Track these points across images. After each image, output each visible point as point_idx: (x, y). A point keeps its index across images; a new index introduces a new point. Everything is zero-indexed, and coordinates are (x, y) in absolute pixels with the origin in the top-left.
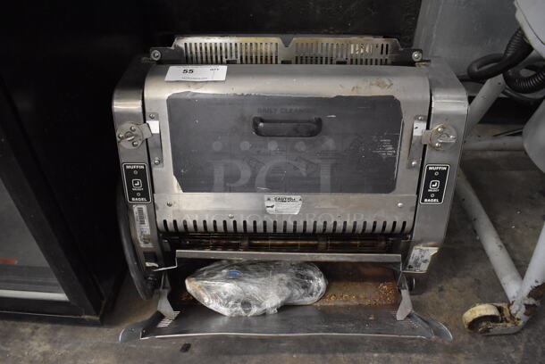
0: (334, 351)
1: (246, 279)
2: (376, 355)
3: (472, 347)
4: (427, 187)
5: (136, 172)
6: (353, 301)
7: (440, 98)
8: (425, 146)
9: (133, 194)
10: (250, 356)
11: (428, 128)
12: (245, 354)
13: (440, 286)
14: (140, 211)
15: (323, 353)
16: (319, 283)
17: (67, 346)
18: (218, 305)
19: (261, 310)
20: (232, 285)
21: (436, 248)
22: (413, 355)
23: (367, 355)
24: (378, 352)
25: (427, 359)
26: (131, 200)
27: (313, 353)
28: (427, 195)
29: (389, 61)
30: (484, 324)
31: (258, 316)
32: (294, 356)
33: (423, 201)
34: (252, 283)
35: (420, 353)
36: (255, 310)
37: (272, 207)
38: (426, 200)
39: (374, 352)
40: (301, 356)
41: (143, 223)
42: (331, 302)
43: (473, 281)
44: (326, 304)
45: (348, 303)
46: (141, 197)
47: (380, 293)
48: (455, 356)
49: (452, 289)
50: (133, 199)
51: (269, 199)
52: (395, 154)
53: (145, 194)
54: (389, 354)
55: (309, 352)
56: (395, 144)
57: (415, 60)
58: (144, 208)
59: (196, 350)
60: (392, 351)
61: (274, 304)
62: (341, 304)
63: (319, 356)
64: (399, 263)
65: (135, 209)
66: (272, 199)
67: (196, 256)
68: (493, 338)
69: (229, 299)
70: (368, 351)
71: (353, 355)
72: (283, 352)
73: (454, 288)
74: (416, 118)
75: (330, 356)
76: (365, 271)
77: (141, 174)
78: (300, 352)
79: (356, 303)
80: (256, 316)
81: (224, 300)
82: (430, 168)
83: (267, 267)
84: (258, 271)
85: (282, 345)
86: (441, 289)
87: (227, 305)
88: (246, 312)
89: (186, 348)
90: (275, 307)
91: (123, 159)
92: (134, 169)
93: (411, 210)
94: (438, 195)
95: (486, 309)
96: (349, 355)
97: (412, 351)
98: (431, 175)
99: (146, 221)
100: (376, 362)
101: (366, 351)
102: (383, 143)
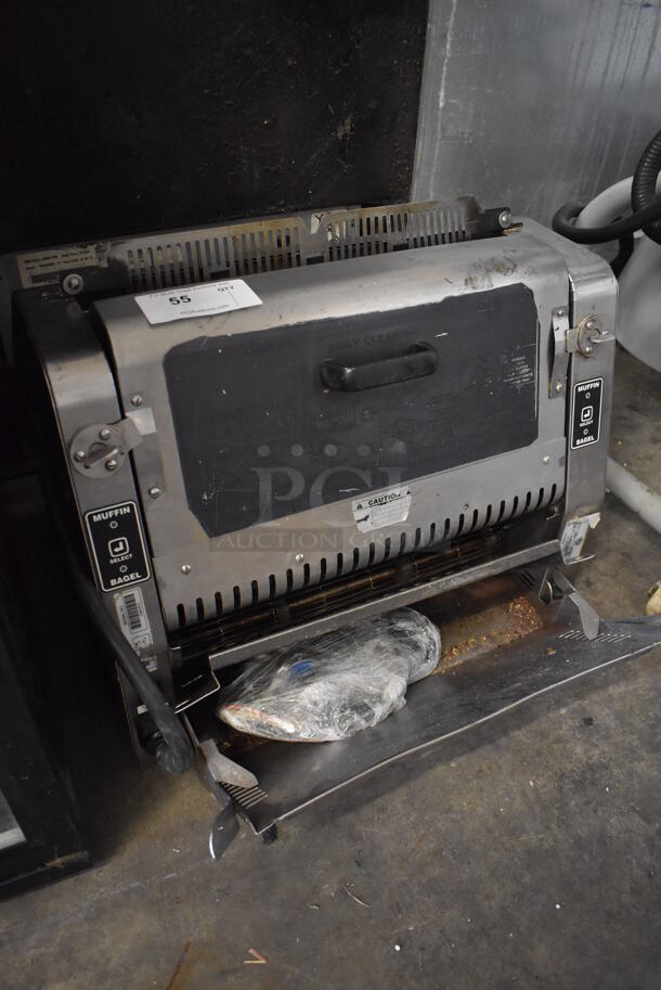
0: (505, 732)
1: (329, 668)
2: (563, 711)
4: (577, 420)
5: (114, 525)
6: (487, 646)
8: (571, 354)
9: (111, 572)
10: (387, 797)
11: (571, 327)
12: (377, 796)
13: (584, 578)
14: (130, 601)
15: (492, 741)
16: (428, 635)
17: (32, 941)
18: (316, 728)
20: (321, 684)
21: (598, 514)
22: (611, 689)
23: (551, 715)
24: (564, 706)
25: (631, 688)
26: (108, 586)
27: (477, 747)
28: (579, 434)
29: (468, 234)
31: (385, 720)
32: (453, 765)
33: (575, 445)
35: (616, 682)
37: (366, 519)
38: (578, 442)
39: (558, 709)
40: (463, 759)
41: (135, 625)
42: (458, 659)
43: (620, 557)
44: (451, 665)
45: (481, 651)
46: (128, 573)
47: (516, 618)
49: (601, 578)
50: (113, 582)
51: (360, 507)
52: (532, 378)
53: (136, 565)
54: (579, 702)
55: (472, 749)
56: (531, 363)
57: (504, 226)
58: (137, 594)
59: (289, 829)
60: (579, 696)
62: (474, 655)
63: (488, 748)
65: (119, 602)
66: (365, 504)
69: (328, 709)
70: (550, 710)
71: (534, 726)
72: (431, 767)
73: (603, 575)
74: (554, 313)
75: (503, 741)
76: (478, 593)
77: (127, 525)
78: (459, 755)
79: (492, 646)
80: (383, 722)
81: (320, 715)
82: (580, 389)
83: (344, 639)
87: (330, 723)
88: (368, 719)
90: (401, 695)
91: (83, 505)
92: (110, 520)
93: (561, 465)
94: (593, 430)
96: (528, 728)
97: (606, 685)
98: (581, 400)
99: (144, 620)
100: (569, 722)
101: (548, 712)
102: (515, 363)
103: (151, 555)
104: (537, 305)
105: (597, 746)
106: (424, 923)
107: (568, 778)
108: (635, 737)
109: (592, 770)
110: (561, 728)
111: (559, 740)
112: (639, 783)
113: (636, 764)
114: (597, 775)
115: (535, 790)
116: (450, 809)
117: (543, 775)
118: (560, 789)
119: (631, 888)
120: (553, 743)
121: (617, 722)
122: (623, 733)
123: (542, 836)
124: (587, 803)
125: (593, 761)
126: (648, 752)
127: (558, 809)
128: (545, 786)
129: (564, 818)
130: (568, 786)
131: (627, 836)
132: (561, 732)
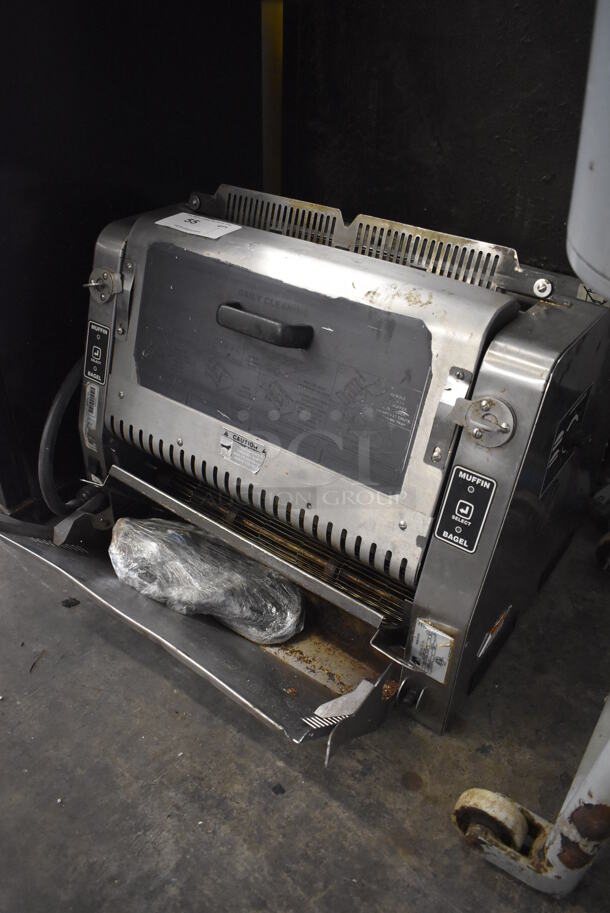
2: (280, 764)
3: (446, 861)
4: (450, 508)
7: (501, 350)
8: (461, 429)
9: (90, 366)
11: (469, 396)
19: (161, 594)
22: (335, 804)
23: (269, 755)
24: (287, 763)
25: (350, 824)
26: (86, 373)
28: (449, 525)
30: (478, 828)
31: (152, 599)
32: (175, 691)
33: (440, 534)
34: (184, 561)
35: (348, 807)
36: (153, 589)
37: (228, 448)
38: (446, 534)
40: (185, 696)
41: (91, 411)
48: (400, 851)
49: (503, 760)
52: (409, 427)
53: (101, 372)
54: (300, 776)
55: (199, 701)
56: (411, 408)
58: (97, 388)
59: (78, 611)
61: (184, 598)
64: (376, 629)
65: (88, 390)
67: (128, 482)
68: (498, 876)
70: (276, 752)
72: (166, 677)
73: (509, 762)
75: (218, 722)
80: (148, 597)
82: (461, 475)
84: (212, 555)
85: (176, 669)
86: (484, 750)
89: (71, 604)
90: (185, 603)
93: (419, 543)
94: (469, 534)
95: (494, 803)
98: (460, 488)
99: (95, 410)
100: (270, 772)
101: (272, 750)
102: (394, 399)
103: (110, 372)
104: (434, 351)
105: (251, 803)
106: (24, 709)
107: (200, 784)
108: (280, 839)
109: (219, 804)
110: (257, 766)
111: (241, 768)
112: (221, 854)
113: (245, 846)
114: (214, 811)
115: (175, 759)
116: (130, 700)
117: (195, 762)
118: (184, 780)
119: (95, 863)
120: (236, 763)
121: (292, 818)
122: (280, 827)
123: (127, 775)
124: (178, 808)
125: (229, 802)
126: (267, 857)
127: (161, 783)
128: (182, 766)
129: (153, 789)
130: (191, 786)
131: (151, 850)
132: (253, 767)
